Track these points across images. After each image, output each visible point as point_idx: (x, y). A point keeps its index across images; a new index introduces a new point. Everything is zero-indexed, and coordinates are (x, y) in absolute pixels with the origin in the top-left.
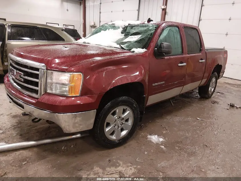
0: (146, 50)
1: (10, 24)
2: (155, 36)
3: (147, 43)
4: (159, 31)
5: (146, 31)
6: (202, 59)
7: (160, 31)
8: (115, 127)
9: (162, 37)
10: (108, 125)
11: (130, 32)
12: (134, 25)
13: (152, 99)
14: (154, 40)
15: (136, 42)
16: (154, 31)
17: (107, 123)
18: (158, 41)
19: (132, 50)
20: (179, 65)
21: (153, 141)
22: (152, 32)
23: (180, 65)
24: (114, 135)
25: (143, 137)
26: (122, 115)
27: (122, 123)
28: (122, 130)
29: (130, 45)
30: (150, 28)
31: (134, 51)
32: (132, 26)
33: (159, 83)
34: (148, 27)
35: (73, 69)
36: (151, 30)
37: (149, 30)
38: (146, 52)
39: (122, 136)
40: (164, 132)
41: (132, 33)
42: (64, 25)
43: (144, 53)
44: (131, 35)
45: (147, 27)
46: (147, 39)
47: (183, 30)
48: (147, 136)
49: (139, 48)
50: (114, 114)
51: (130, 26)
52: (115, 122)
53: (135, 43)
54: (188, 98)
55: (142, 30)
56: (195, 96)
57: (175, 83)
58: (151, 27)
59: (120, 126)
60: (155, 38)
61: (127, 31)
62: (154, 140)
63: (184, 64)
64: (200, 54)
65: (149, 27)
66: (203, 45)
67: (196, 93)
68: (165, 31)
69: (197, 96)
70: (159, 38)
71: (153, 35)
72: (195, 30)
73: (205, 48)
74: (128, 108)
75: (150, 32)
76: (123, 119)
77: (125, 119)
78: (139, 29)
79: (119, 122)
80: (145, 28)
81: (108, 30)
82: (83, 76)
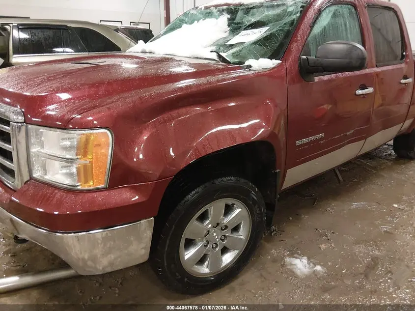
0: (280, 62)
1: (16, 24)
2: (302, 27)
3: (281, 45)
4: (311, 13)
5: (279, 17)
6: (405, 78)
7: (312, 16)
8: (206, 246)
9: (317, 29)
10: (190, 243)
11: (242, 23)
12: (252, 6)
13: (295, 175)
14: (299, 36)
15: (255, 43)
16: (299, 14)
17: (186, 239)
18: (309, 39)
19: (247, 63)
20: (357, 92)
21: (298, 273)
22: (294, 17)
23: (359, 92)
24: (206, 263)
25: (275, 261)
26: (224, 219)
27: (224, 236)
28: (225, 250)
29: (240, 51)
30: (290, 9)
31: (250, 66)
32: (248, 8)
33: (312, 138)
34: (284, 7)
35: (90, 118)
36: (290, 14)
37: (286, 14)
38: (279, 66)
39: (224, 265)
40: (323, 246)
41: (249, 24)
42: (132, 24)
43: (274, 68)
44: (245, 29)
45: (282, 8)
46: (282, 36)
47: (366, 11)
48: (283, 259)
49: (263, 56)
50: (203, 218)
51: (243, 9)
52: (206, 236)
53: (254, 46)
54: (370, 159)
55: (269, 15)
56: (385, 154)
57: (348, 133)
58: (291, 6)
59: (218, 243)
60: (300, 32)
61: (237, 20)
62: (299, 269)
63: (370, 90)
64: (403, 65)
65: (287, 7)
66: (408, 46)
67: (386, 146)
68: (324, 14)
69: (390, 154)
70: (311, 31)
71: (295, 25)
72: (392, 13)
73: (413, 52)
74: (237, 203)
75: (288, 19)
76: (226, 227)
77: (230, 228)
78: (264, 15)
79: (217, 235)
80: (278, 11)
81: (196, 22)
82: (112, 136)
